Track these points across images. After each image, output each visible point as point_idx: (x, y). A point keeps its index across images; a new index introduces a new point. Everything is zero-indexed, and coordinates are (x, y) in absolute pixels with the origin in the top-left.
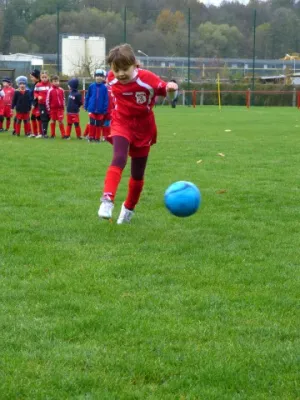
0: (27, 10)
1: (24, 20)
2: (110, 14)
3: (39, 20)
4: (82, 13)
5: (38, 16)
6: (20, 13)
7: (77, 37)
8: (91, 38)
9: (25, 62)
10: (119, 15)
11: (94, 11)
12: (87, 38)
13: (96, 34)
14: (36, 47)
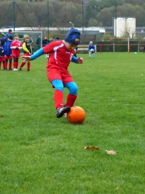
0: (97, 6)
1: (95, 11)
2: (138, 6)
3: (103, 10)
4: (124, 6)
5: (102, 8)
6: (93, 7)
7: (121, 18)
8: (128, 19)
9: (96, 31)
10: (142, 7)
11: (130, 5)
12: (126, 18)
13: (131, 17)
14: (101, 23)
